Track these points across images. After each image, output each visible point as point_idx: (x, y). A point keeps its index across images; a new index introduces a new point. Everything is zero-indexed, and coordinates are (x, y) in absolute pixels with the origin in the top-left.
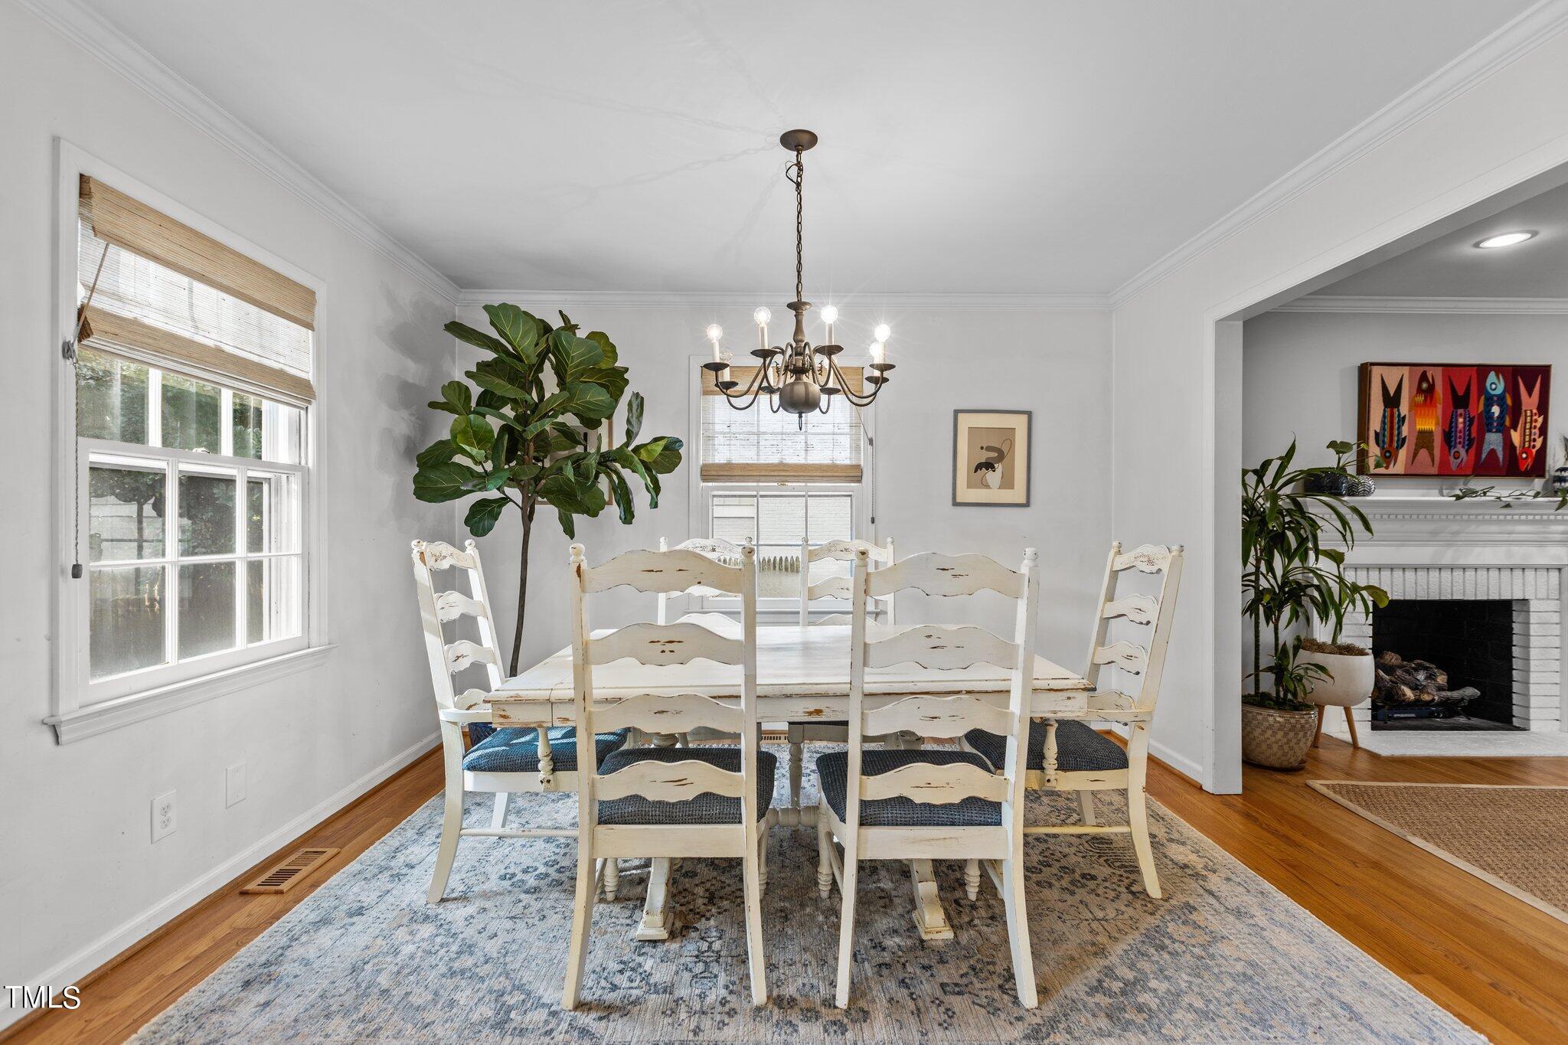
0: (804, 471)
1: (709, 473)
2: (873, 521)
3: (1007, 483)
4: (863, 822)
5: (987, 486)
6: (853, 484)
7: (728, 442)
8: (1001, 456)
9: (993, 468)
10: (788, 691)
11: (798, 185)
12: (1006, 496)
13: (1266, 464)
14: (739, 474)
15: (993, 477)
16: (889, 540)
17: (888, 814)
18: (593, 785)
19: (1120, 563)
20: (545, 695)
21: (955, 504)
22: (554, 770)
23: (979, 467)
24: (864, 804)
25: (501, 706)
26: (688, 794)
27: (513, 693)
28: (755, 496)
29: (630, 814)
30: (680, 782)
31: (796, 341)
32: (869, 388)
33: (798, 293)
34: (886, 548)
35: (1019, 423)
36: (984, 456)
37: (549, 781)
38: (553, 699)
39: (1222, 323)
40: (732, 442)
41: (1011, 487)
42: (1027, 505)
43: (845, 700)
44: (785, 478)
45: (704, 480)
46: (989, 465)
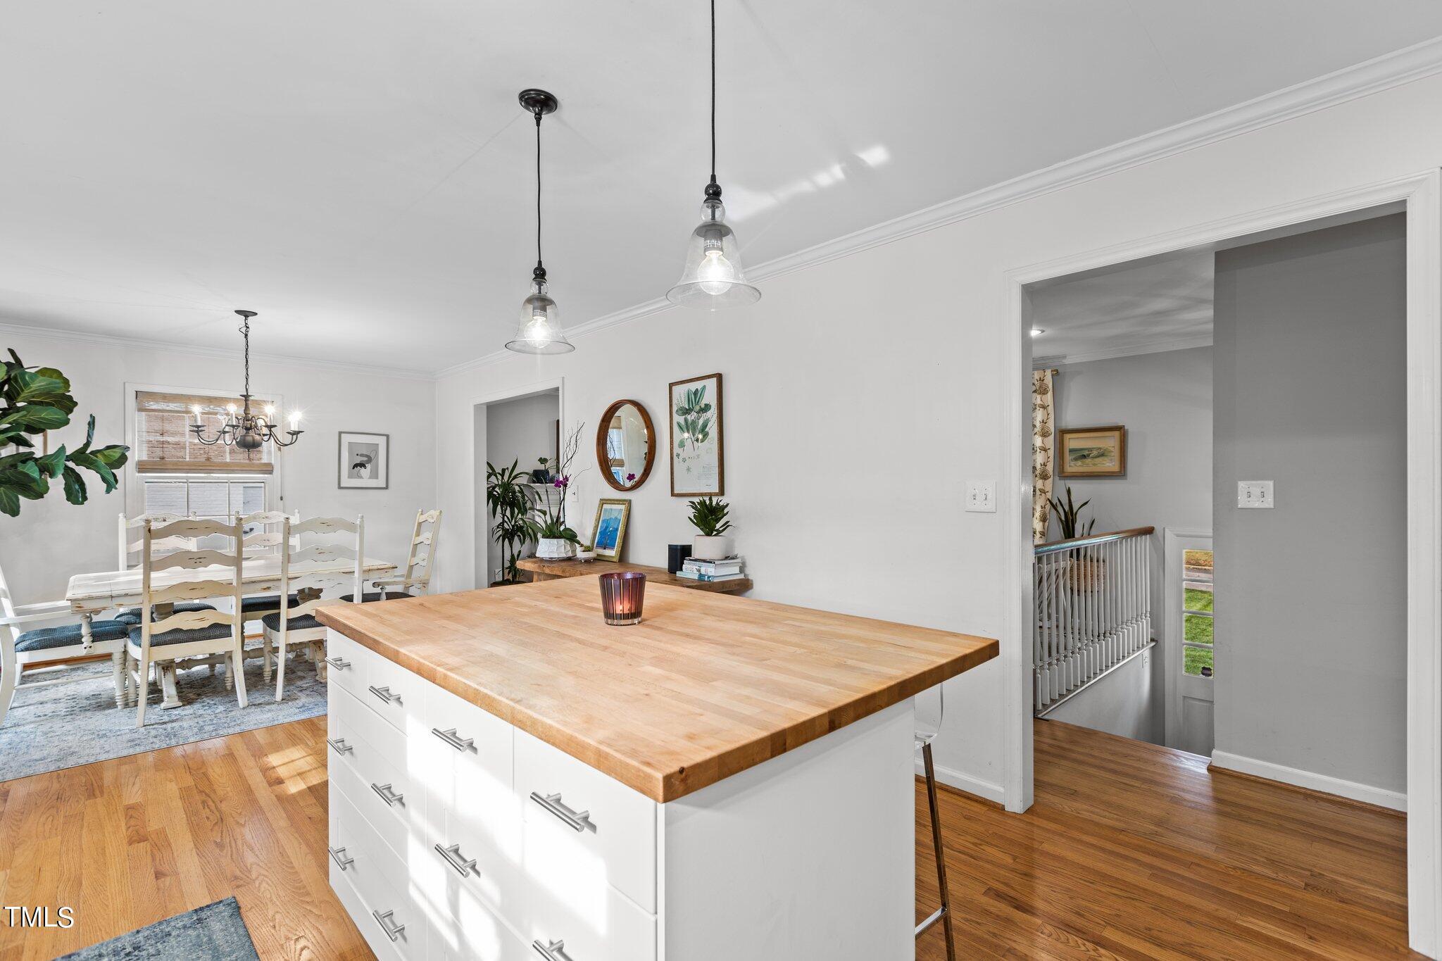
0: (226, 467)
1: (145, 467)
2: (282, 499)
3: (374, 475)
4: (288, 629)
5: (361, 477)
6: (266, 475)
7: (161, 446)
8: (370, 460)
9: (365, 467)
10: (254, 579)
11: (246, 335)
12: (373, 483)
13: (504, 470)
14: (172, 467)
15: (365, 472)
16: (297, 511)
17: (301, 623)
18: (150, 627)
19: (422, 519)
20: (109, 593)
21: (340, 487)
22: (93, 641)
23: (356, 466)
24: (289, 621)
25: (78, 602)
26: (206, 624)
27: (87, 595)
28: (186, 482)
29: (169, 640)
30: (202, 620)
31: (246, 414)
32: (288, 439)
33: (247, 390)
34: (294, 515)
35: (381, 441)
36: (359, 459)
37: (90, 647)
38: (113, 595)
39: (477, 407)
40: (164, 446)
41: (377, 478)
42: (387, 488)
43: (279, 582)
44: (209, 471)
45: (139, 472)
46: (362, 465)
